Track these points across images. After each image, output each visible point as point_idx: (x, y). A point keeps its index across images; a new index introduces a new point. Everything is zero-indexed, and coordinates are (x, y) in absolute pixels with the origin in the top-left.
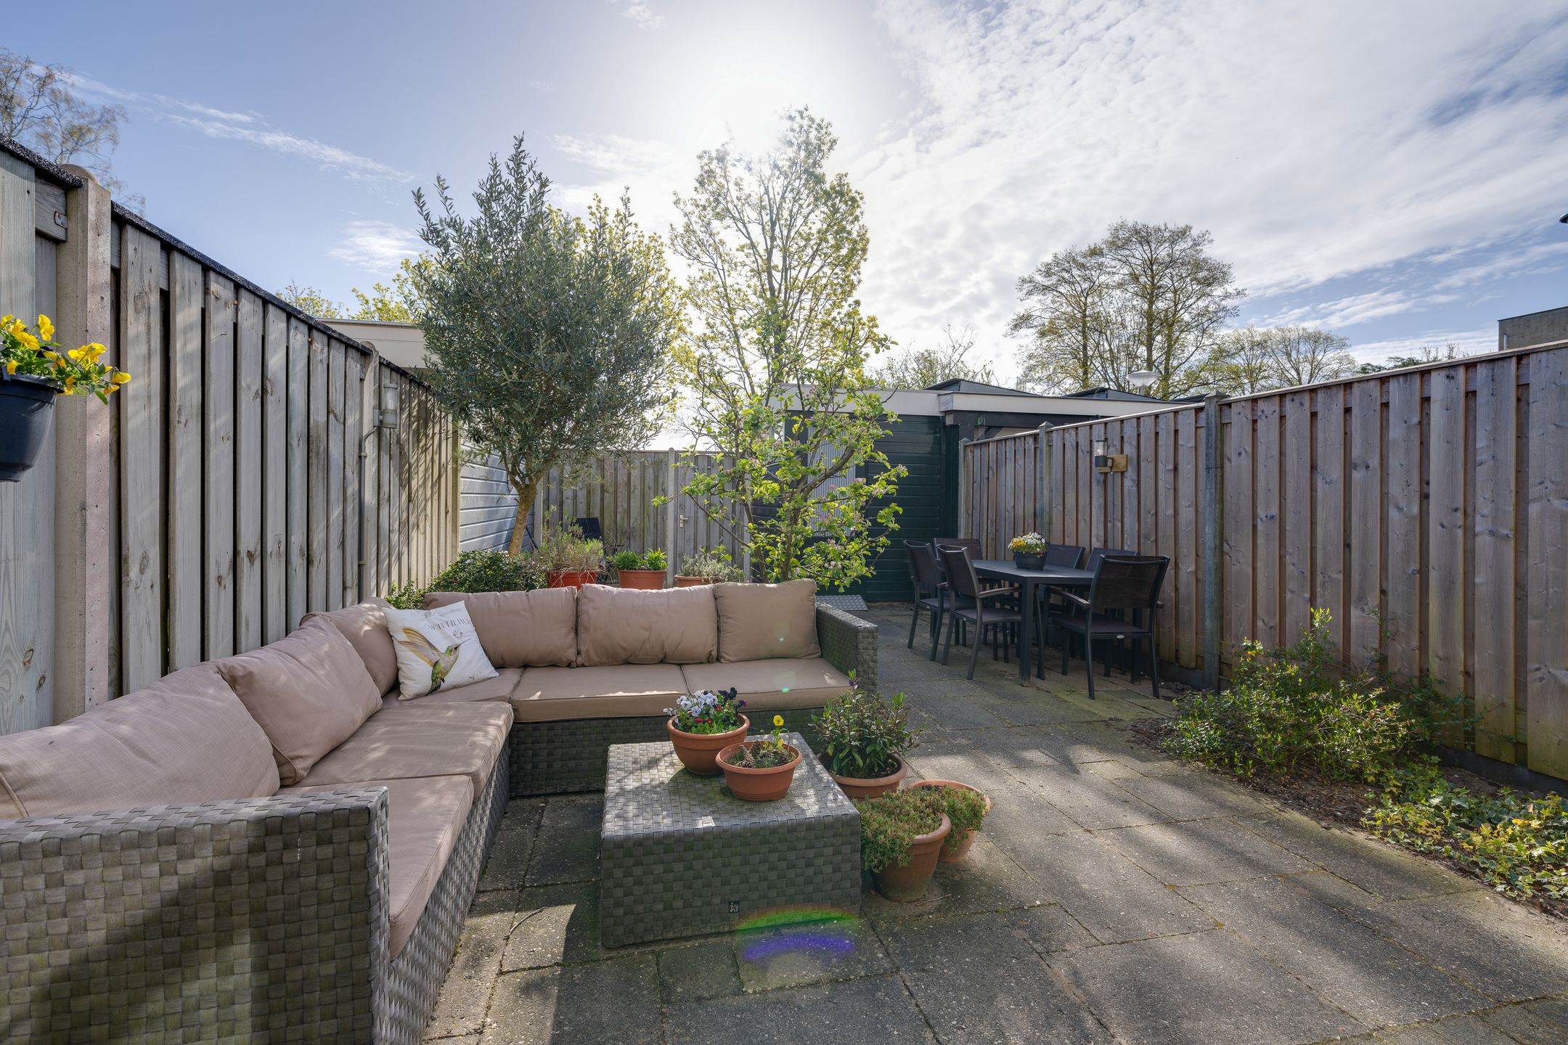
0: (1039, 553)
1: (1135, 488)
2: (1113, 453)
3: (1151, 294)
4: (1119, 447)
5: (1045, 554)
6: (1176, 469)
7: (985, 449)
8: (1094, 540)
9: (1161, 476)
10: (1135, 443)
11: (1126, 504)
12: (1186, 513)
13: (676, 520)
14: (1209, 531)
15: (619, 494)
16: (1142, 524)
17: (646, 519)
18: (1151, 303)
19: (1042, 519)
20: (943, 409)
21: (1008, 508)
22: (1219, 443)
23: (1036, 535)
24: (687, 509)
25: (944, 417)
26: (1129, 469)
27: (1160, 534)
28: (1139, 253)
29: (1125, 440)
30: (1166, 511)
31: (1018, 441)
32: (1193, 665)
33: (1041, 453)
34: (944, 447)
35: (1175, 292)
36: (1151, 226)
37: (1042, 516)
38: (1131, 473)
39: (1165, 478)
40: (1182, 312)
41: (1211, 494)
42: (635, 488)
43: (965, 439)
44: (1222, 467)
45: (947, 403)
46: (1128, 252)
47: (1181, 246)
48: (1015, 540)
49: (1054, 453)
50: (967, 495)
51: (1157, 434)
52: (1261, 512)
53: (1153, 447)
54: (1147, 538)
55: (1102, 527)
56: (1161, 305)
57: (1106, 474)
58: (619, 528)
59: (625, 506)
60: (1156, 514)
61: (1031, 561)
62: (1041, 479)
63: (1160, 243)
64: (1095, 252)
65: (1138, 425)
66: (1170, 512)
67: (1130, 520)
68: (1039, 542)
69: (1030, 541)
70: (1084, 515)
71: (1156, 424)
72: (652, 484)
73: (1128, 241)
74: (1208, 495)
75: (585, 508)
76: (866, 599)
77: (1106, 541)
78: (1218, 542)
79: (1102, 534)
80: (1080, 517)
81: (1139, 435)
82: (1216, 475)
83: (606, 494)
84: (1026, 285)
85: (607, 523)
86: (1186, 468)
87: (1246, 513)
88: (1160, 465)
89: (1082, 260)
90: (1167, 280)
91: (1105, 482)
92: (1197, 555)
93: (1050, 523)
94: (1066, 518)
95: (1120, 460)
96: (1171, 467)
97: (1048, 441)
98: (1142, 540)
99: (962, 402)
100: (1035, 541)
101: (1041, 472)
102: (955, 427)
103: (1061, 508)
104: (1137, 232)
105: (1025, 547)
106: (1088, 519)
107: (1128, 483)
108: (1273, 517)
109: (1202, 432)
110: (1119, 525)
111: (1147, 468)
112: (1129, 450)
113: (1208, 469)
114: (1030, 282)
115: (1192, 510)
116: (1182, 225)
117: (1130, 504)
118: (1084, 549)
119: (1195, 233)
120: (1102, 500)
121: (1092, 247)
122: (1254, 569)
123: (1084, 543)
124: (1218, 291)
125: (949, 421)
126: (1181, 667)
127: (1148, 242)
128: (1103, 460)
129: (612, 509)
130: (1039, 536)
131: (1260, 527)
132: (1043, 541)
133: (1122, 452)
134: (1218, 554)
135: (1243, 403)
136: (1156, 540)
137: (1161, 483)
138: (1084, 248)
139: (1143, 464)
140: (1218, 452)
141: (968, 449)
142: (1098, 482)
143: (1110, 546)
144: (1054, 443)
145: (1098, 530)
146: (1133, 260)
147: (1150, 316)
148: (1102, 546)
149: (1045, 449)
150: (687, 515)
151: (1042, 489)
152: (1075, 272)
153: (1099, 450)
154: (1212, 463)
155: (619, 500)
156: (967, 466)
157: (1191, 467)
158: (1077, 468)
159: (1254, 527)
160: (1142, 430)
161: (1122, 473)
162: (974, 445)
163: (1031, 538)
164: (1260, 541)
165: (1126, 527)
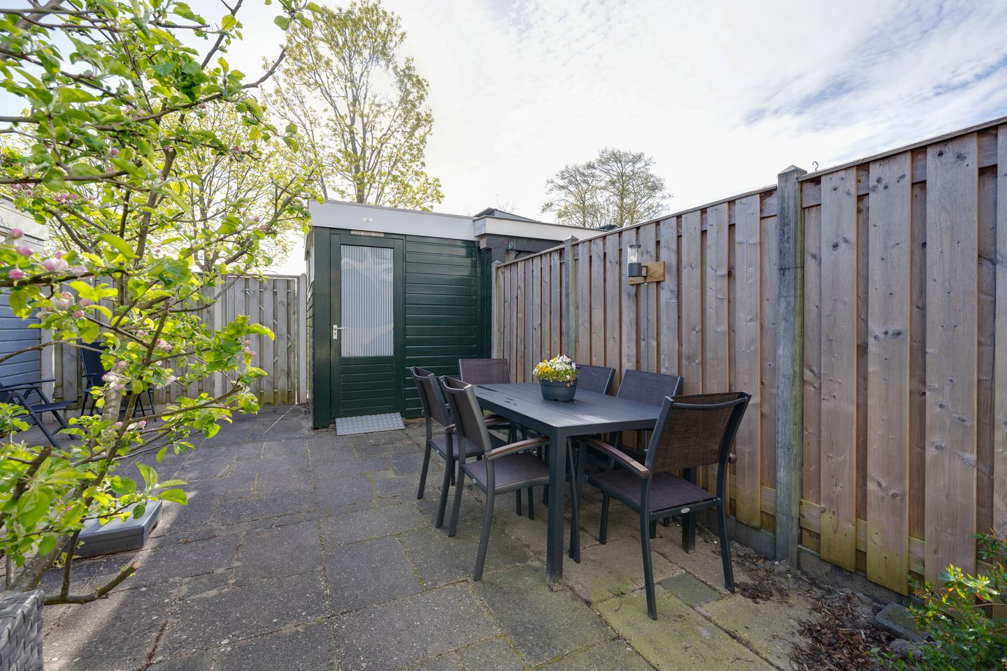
0: (569, 382)
1: (675, 300)
2: (649, 262)
3: (622, 194)
4: (654, 254)
5: (576, 381)
6: (730, 274)
7: (514, 269)
8: (624, 360)
9: (710, 283)
10: (674, 246)
11: (664, 319)
12: (747, 329)
14: (785, 354)
16: (684, 343)
18: (622, 199)
19: (568, 337)
20: (477, 234)
21: (535, 326)
22: (799, 234)
23: (565, 358)
25: (479, 242)
26: (667, 278)
27: (709, 355)
28: (616, 167)
29: (662, 244)
30: (717, 325)
31: (544, 258)
32: (757, 523)
33: (567, 268)
34: (479, 270)
35: (635, 193)
36: (622, 151)
37: (568, 333)
38: (669, 283)
39: (715, 286)
40: (639, 206)
41: (788, 304)
43: (497, 261)
44: (803, 267)
45: (480, 228)
46: (609, 167)
47: (638, 165)
48: (541, 364)
49: (580, 267)
50: (500, 314)
51: (704, 232)
52: (875, 327)
53: (700, 249)
54: (689, 359)
55: (633, 346)
56: (627, 201)
57: (638, 285)
60: (703, 331)
61: (560, 391)
62: (567, 295)
63: (627, 162)
64: (590, 166)
65: (679, 225)
66: (724, 327)
67: (668, 339)
68: (568, 367)
69: (558, 367)
70: (613, 332)
71: (703, 221)
73: (609, 159)
74: (783, 305)
76: (405, 415)
77: (638, 362)
78: (797, 368)
79: (634, 353)
80: (608, 335)
81: (679, 237)
82: (795, 278)
84: (550, 185)
86: (747, 271)
87: (847, 328)
88: (709, 271)
89: (582, 171)
90: (630, 186)
91: (637, 295)
92: (762, 383)
93: (577, 341)
94: (593, 336)
95: (657, 269)
96: (725, 271)
97: (574, 255)
98: (684, 362)
99: (493, 227)
100: (564, 367)
101: (567, 289)
102: (488, 250)
103: (587, 325)
104: (614, 154)
105: (552, 375)
106: (617, 335)
107: (666, 295)
108: (899, 334)
109: (772, 224)
110: (655, 343)
111: (690, 277)
112: (667, 255)
113: (783, 270)
114: (552, 182)
115: (755, 325)
116: (639, 152)
117: (669, 319)
118: (614, 370)
119: (646, 157)
120: (633, 316)
121: (588, 162)
122: (862, 407)
123: (613, 363)
124: (659, 194)
125: (483, 245)
126: (738, 521)
127: (620, 162)
128: (637, 269)
130: (568, 360)
131: (873, 347)
132: (574, 365)
133: (658, 259)
134: (797, 383)
135: (842, 174)
136: (703, 363)
137: (710, 294)
138: (584, 163)
139: (685, 272)
140: (799, 246)
141: (500, 271)
142: (629, 295)
143: (644, 368)
144: (580, 257)
145: (629, 349)
146: (612, 172)
147: (621, 208)
148: (634, 369)
149: (571, 263)
151: (568, 305)
152: (578, 178)
153: (632, 257)
154: (790, 261)
156: (498, 287)
157: (755, 270)
158: (605, 281)
159: (862, 349)
160: (684, 231)
161: (658, 283)
162: (505, 266)
163: (559, 363)
164: (873, 368)
165: (663, 346)
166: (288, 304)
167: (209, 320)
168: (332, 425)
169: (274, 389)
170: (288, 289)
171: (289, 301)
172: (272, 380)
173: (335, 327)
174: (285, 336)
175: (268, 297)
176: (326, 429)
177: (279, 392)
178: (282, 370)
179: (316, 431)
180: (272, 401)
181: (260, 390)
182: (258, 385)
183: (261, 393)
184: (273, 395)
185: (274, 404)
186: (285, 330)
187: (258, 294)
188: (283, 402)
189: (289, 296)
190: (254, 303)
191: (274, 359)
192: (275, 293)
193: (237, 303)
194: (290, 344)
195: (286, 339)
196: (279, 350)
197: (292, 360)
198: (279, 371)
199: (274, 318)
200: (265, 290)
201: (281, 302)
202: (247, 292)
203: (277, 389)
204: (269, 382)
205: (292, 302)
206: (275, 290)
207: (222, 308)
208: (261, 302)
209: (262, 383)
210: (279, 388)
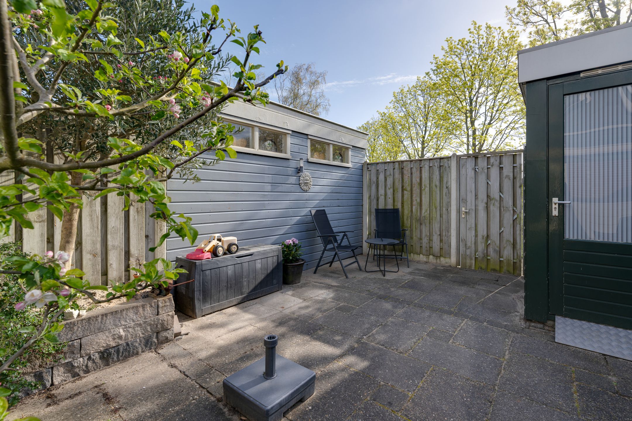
13: (459, 211)
15: (414, 192)
17: (434, 210)
24: (469, 203)
42: (425, 187)
58: (414, 217)
59: (419, 200)
72: (438, 183)
75: (392, 201)
83: (405, 192)
85: (406, 212)
129: (409, 203)
150: (468, 208)
155: (414, 196)
166: (514, 178)
167: (447, 195)
168: (550, 323)
169: (500, 257)
170: (514, 163)
171: (515, 175)
172: (498, 249)
173: (555, 200)
174: (511, 209)
175: (494, 172)
176: (541, 326)
177: (505, 261)
178: (508, 241)
179: (528, 323)
180: (498, 268)
181: (487, 256)
182: (485, 252)
183: (488, 259)
184: (499, 263)
185: (500, 271)
186: (511, 203)
187: (486, 171)
188: (508, 271)
189: (515, 170)
190: (482, 179)
191: (500, 229)
192: (501, 168)
193: (468, 179)
194: (516, 216)
195: (512, 212)
196: (505, 222)
197: (518, 232)
198: (504, 242)
199: (500, 191)
200: (492, 166)
201: (507, 176)
202: (477, 170)
203: (503, 257)
204: (495, 250)
205: (518, 176)
206: (501, 166)
207: (457, 185)
208: (488, 177)
209: (489, 250)
210: (505, 257)
